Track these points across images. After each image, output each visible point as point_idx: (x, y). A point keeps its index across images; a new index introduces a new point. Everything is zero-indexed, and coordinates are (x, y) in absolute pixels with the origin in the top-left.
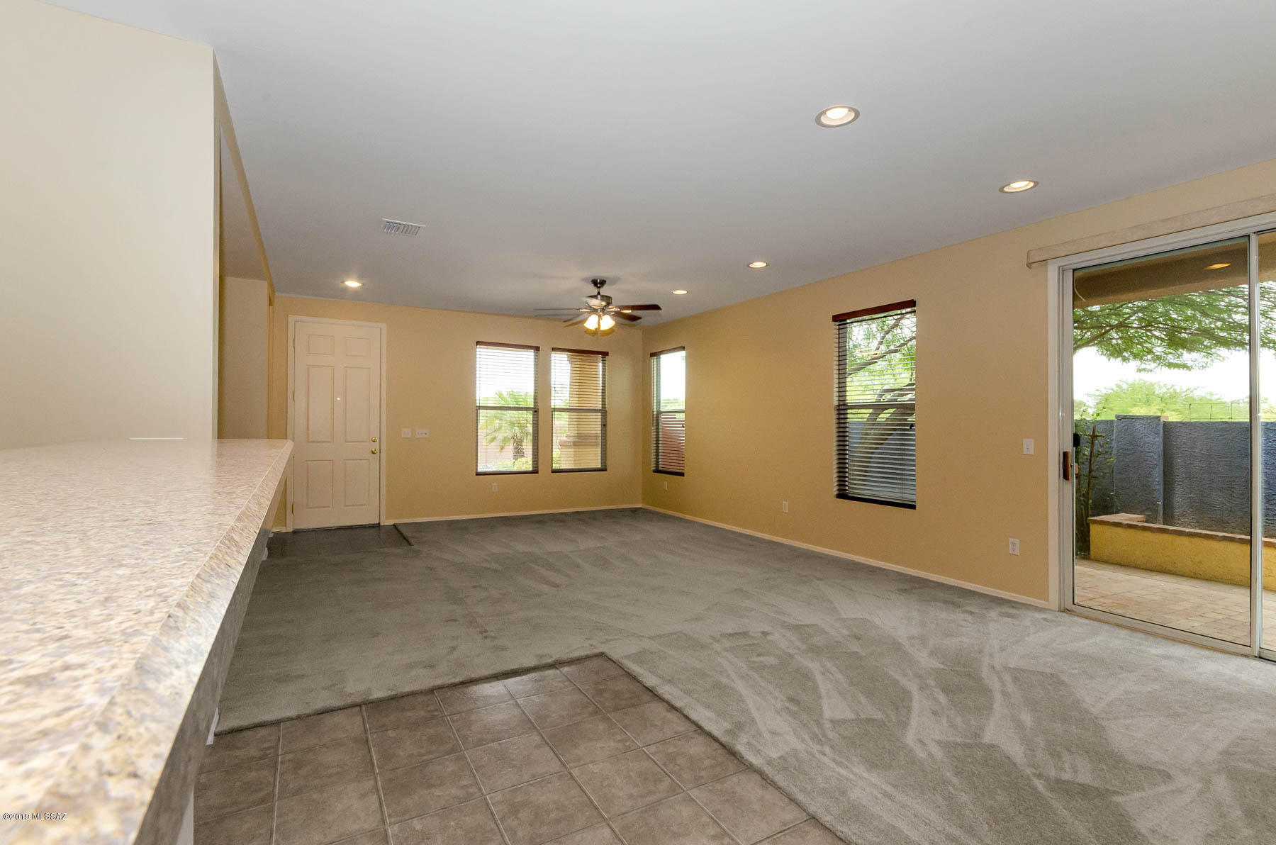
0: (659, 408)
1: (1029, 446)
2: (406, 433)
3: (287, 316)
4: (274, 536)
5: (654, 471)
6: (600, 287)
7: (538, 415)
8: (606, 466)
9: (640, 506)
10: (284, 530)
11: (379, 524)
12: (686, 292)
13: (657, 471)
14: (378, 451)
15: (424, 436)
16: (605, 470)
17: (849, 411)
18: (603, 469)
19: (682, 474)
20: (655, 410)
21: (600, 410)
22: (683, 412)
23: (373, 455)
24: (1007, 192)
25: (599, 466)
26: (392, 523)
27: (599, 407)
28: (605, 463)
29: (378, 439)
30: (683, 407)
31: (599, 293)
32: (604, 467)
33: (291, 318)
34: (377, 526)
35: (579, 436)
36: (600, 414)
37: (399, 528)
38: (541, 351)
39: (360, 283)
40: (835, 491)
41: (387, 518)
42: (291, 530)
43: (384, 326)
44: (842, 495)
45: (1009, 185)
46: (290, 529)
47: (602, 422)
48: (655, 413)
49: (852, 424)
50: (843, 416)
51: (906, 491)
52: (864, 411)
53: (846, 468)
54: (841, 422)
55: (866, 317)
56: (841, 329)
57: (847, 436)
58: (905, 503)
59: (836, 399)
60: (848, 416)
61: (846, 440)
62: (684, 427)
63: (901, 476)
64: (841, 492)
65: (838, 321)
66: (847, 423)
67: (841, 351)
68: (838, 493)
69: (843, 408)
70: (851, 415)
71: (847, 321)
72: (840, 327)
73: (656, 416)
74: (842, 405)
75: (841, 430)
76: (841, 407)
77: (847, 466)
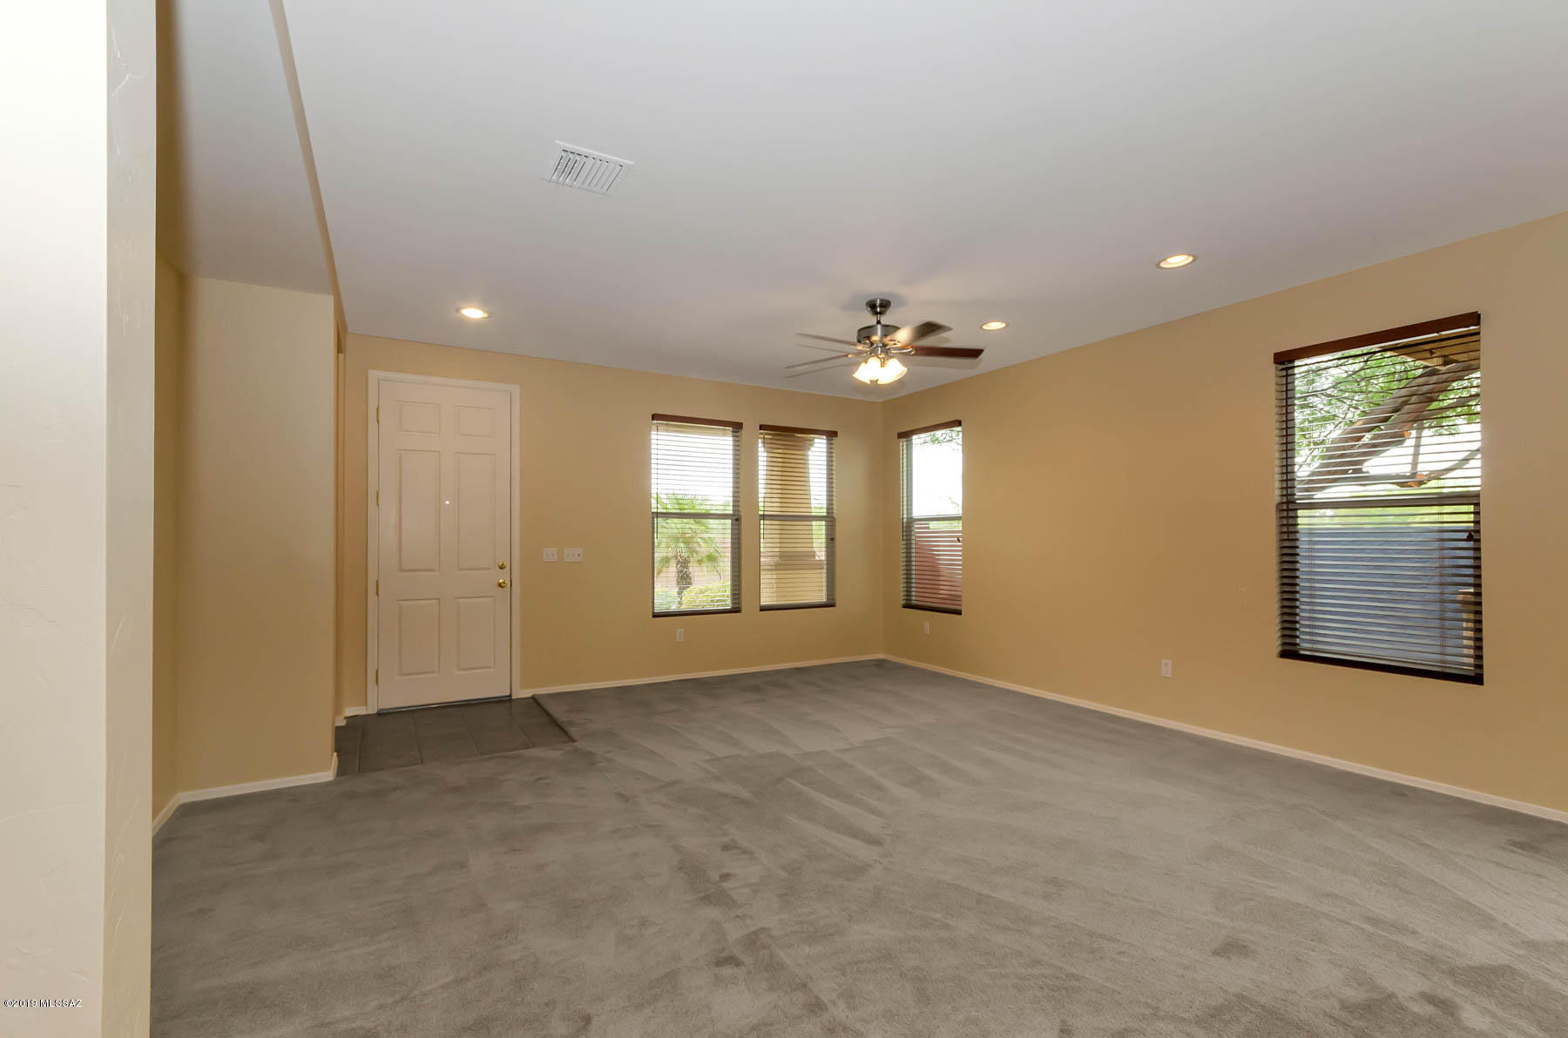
0: (911, 513)
2: (550, 553)
3: (367, 372)
4: (347, 723)
5: (904, 606)
6: (880, 313)
7: (739, 525)
8: (833, 599)
9: (881, 656)
10: (361, 711)
11: (510, 696)
12: (1004, 326)
13: (908, 606)
14: (508, 582)
15: (577, 559)
16: (833, 605)
17: (1300, 513)
18: (830, 604)
19: (959, 613)
20: (905, 516)
21: (823, 517)
22: (959, 519)
23: (500, 589)
25: (824, 600)
26: (529, 695)
27: (824, 512)
28: (832, 595)
29: (507, 564)
30: (958, 511)
31: (879, 322)
32: (830, 602)
33: (374, 375)
34: (506, 701)
35: (782, 555)
36: (824, 523)
37: (540, 701)
38: (744, 431)
39: (485, 311)
40: (1275, 645)
41: (524, 686)
42: (375, 711)
43: (516, 391)
44: (1290, 652)
46: (372, 710)
47: (827, 534)
48: (905, 520)
49: (1311, 533)
50: (1291, 521)
51: (1448, 650)
52: (1329, 512)
53: (1297, 607)
54: (1285, 530)
55: (1339, 354)
56: (1287, 376)
57: (1297, 554)
58: (1448, 671)
59: (1278, 492)
60: (1300, 521)
61: (1297, 562)
62: (959, 541)
63: (1436, 623)
64: (1287, 648)
65: (1282, 363)
66: (1297, 532)
67: (1287, 413)
68: (1280, 649)
69: (1288, 508)
70: (1304, 519)
71: (1297, 363)
72: (1284, 373)
73: (905, 525)
74: (1288, 503)
75: (1286, 544)
76: (1285, 507)
77: (1298, 603)
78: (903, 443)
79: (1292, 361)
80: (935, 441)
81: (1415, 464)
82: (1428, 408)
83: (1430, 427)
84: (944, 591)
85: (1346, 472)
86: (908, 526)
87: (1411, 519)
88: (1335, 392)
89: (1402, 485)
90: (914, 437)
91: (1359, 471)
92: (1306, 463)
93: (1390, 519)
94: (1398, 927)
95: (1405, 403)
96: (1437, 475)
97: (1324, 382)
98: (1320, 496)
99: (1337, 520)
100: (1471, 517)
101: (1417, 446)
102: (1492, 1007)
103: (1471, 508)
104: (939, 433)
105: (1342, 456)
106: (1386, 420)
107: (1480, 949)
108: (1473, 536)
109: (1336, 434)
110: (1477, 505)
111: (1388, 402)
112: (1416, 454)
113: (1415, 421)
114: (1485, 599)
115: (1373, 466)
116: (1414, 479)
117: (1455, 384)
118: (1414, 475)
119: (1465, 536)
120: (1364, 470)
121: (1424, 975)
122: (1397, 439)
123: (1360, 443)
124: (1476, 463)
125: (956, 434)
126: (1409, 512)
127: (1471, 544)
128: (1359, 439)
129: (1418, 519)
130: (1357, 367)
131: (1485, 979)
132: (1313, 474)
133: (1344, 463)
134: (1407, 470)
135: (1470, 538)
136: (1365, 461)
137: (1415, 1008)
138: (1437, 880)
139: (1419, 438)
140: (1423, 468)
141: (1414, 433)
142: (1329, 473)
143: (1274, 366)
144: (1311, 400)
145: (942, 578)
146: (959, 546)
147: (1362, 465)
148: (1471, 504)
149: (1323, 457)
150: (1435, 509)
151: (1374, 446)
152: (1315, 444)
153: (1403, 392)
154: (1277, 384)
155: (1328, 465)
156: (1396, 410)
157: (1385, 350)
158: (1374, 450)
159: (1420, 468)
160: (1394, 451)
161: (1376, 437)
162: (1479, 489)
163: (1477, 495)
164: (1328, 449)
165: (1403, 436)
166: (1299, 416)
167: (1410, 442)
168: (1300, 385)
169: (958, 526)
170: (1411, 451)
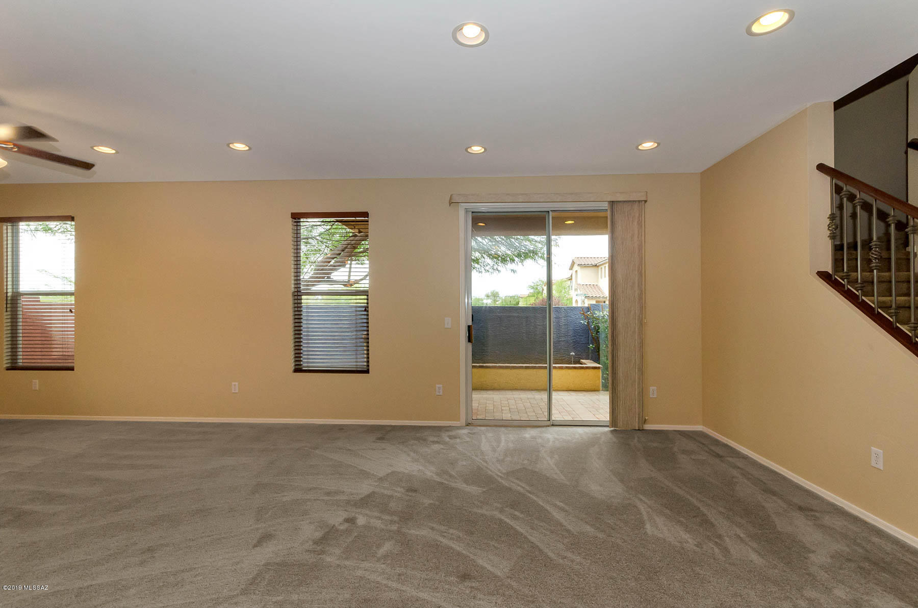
0: (18, 285)
1: (448, 323)
5: (8, 369)
12: (114, 152)
13: (13, 367)
17: (303, 297)
19: (72, 369)
20: (10, 290)
22: (71, 294)
24: (470, 153)
30: (71, 288)
40: (292, 366)
44: (298, 370)
45: (471, 147)
48: (9, 294)
49: (308, 308)
50: (299, 301)
51: (359, 360)
52: (320, 297)
53: (302, 346)
54: (296, 306)
55: (321, 220)
56: (297, 225)
57: (302, 319)
58: (359, 369)
59: (293, 286)
60: (303, 301)
61: (302, 322)
62: (72, 312)
63: (354, 348)
64: (297, 367)
65: (295, 219)
66: (302, 307)
67: (297, 245)
68: (293, 368)
69: (298, 295)
70: (306, 300)
71: (302, 220)
72: (296, 224)
73: (9, 298)
74: (298, 291)
75: (297, 313)
76: (296, 294)
77: (302, 344)
78: (7, 228)
79: (299, 219)
80: (47, 230)
81: (349, 276)
82: (354, 251)
83: (355, 260)
84: (56, 353)
85: (324, 278)
86: (14, 301)
87: (350, 301)
88: (320, 239)
89: (345, 285)
90: (21, 224)
91: (329, 277)
92: (307, 273)
93: (343, 301)
94: (337, 493)
95: (346, 248)
96: (357, 282)
97: (315, 233)
98: (315, 289)
99: (323, 301)
100: (366, 301)
101: (350, 268)
102: (367, 512)
103: (366, 297)
104: (52, 224)
105: (322, 270)
106: (339, 254)
107: (365, 488)
108: (366, 309)
109: (320, 259)
110: (368, 296)
111: (340, 247)
112: (350, 272)
113: (350, 256)
114: (370, 337)
115: (335, 275)
116: (348, 283)
117: (363, 242)
118: (349, 281)
119: (364, 309)
120: (331, 277)
121: (346, 510)
122: (343, 264)
123: (329, 264)
124: (368, 278)
125: (70, 225)
126: (349, 298)
127: (366, 313)
128: (329, 262)
129: (352, 301)
130: (329, 227)
131: (365, 502)
132: (311, 277)
133: (323, 274)
134: (346, 278)
135: (365, 310)
136: (332, 273)
137: (342, 528)
138: (353, 464)
139: (351, 264)
140: (353, 278)
141: (349, 262)
142: (317, 278)
143: (291, 219)
144: (310, 240)
145: (53, 342)
146: (71, 317)
147: (330, 274)
148: (365, 295)
149: (315, 270)
150: (354, 297)
151: (334, 266)
152: (312, 263)
153: (346, 242)
154: (292, 229)
155: (317, 274)
156: (343, 251)
157: (337, 221)
158: (335, 268)
159: (352, 278)
160: (342, 269)
161: (336, 262)
162: (368, 289)
163: (367, 292)
164: (317, 266)
165: (345, 263)
166: (303, 248)
167: (348, 266)
168: (304, 232)
169: (71, 300)
170: (348, 270)
